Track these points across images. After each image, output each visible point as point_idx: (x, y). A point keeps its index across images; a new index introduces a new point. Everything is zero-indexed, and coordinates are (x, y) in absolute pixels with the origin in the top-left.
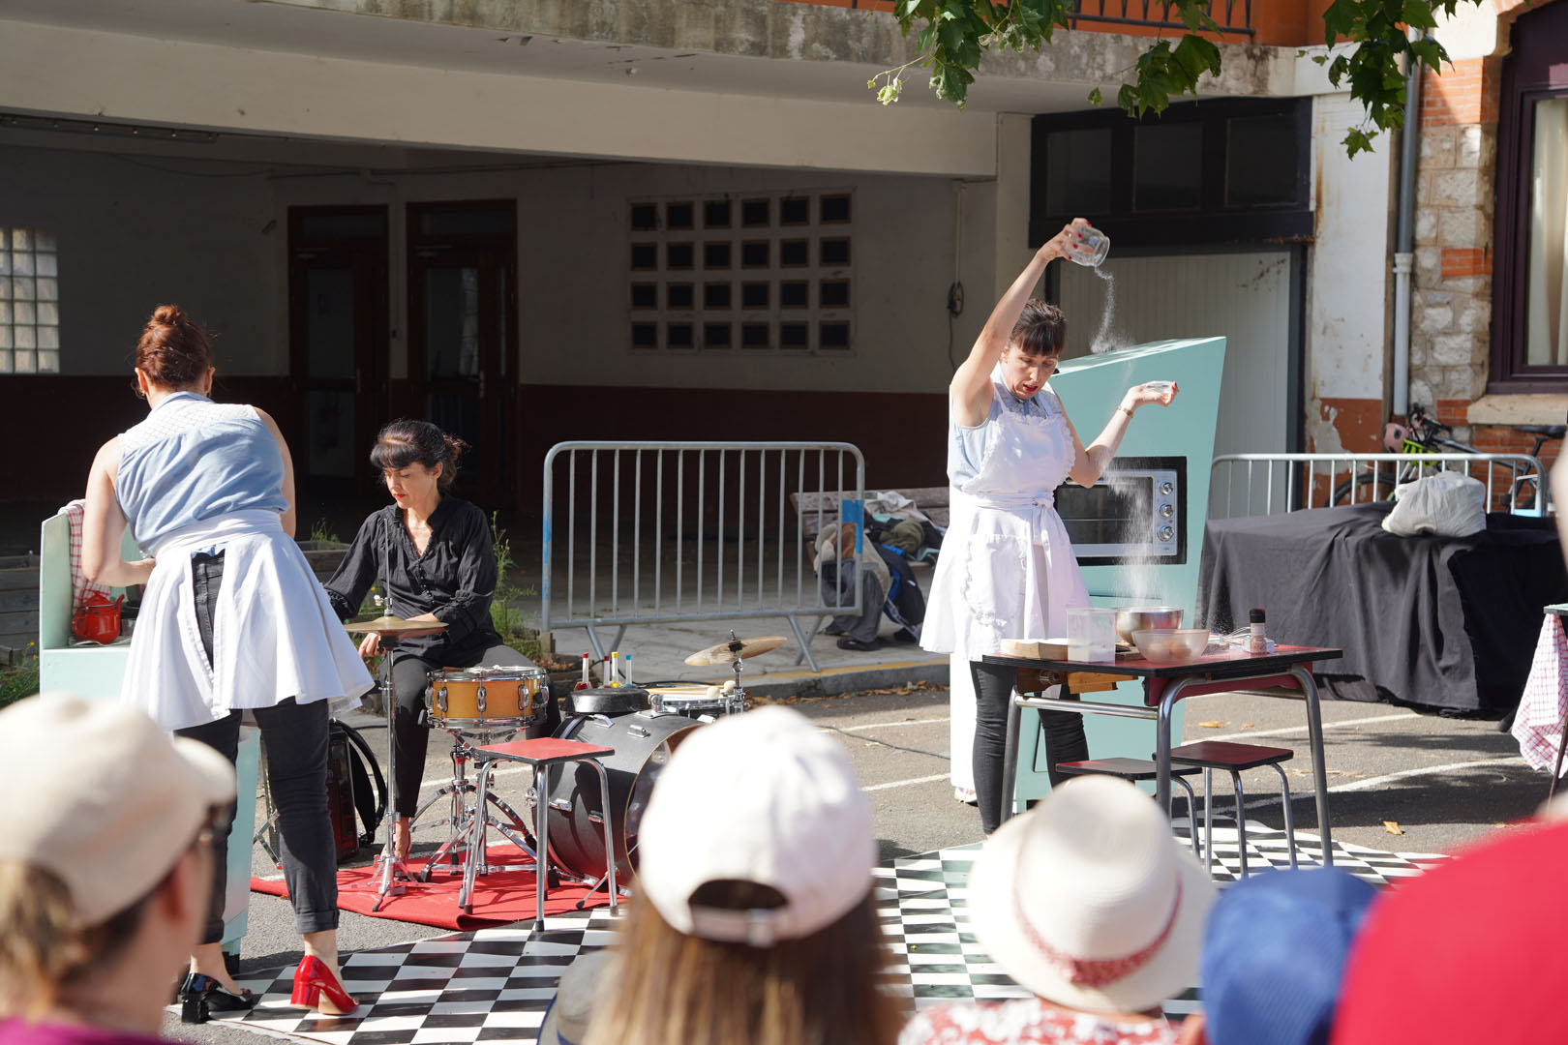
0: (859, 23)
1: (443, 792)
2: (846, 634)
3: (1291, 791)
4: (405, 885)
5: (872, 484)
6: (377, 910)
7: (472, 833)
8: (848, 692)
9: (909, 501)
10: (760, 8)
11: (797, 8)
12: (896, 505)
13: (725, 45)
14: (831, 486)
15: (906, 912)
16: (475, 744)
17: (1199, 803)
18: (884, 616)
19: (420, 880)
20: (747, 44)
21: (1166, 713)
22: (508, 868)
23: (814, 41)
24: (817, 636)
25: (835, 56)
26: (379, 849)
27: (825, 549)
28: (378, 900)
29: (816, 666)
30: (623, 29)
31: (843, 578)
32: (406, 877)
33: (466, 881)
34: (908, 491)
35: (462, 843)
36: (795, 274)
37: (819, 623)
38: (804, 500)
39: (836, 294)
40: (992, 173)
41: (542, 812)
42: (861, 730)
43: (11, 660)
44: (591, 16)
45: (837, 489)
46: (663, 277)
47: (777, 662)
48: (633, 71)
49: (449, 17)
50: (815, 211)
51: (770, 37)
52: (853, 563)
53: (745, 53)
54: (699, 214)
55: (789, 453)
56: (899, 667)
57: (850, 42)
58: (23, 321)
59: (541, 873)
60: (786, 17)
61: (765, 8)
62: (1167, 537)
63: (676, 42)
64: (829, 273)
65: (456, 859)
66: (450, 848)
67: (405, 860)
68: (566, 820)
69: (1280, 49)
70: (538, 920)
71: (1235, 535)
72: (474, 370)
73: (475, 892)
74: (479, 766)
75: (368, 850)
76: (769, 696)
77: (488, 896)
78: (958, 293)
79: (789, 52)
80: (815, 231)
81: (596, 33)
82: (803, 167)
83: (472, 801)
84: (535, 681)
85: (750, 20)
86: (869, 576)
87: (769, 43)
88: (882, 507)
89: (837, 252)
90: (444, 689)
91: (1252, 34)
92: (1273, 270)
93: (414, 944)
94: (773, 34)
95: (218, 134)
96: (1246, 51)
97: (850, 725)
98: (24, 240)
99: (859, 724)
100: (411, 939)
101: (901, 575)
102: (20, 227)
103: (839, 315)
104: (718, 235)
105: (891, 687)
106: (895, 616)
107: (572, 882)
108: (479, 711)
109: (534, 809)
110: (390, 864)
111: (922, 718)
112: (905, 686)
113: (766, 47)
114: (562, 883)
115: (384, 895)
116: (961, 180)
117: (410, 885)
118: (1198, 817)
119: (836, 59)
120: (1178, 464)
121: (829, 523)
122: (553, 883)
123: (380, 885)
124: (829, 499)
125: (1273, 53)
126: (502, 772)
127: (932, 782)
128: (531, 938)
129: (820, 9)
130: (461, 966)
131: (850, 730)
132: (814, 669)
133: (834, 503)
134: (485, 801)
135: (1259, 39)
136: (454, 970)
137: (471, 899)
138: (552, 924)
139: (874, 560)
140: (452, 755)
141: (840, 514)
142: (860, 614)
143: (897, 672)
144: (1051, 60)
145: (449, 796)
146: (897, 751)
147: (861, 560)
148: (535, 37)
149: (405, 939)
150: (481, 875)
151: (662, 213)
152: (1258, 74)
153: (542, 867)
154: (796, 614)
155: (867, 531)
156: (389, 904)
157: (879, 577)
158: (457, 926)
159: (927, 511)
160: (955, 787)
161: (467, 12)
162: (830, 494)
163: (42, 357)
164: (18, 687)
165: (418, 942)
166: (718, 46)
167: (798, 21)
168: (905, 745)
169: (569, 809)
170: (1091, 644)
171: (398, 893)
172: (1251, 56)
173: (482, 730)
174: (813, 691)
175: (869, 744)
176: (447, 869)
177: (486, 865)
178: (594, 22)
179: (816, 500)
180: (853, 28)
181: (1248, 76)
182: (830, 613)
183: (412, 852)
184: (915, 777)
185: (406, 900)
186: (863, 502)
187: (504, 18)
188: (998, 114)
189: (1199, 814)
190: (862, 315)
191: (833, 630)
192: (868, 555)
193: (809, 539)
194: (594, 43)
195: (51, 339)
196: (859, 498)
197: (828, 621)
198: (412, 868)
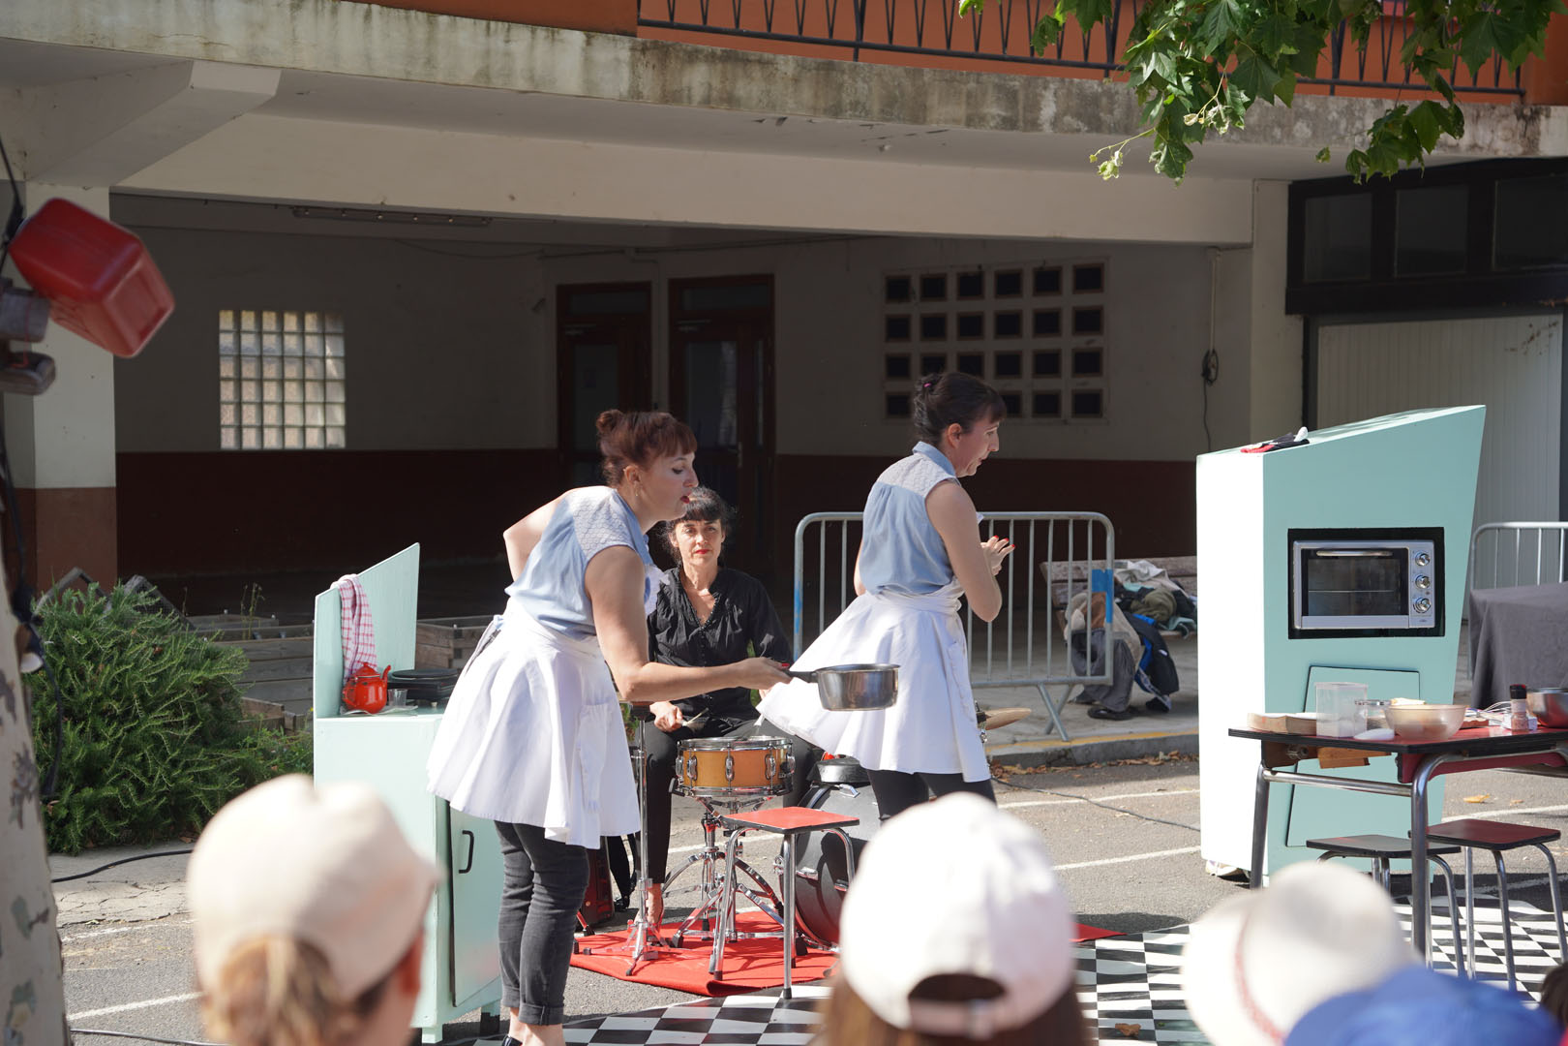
0: (1111, 95)
1: (694, 859)
2: (1097, 703)
3: (1558, 872)
4: (658, 950)
5: (1120, 554)
6: (630, 974)
7: (721, 899)
8: (1099, 762)
9: (1159, 571)
10: (1012, 83)
11: (1048, 82)
12: (1148, 574)
13: (977, 120)
14: (1080, 555)
15: (1153, 987)
16: (723, 812)
17: (1459, 881)
18: (1135, 684)
19: (672, 946)
20: (998, 119)
21: (1421, 790)
22: (758, 935)
23: (1065, 114)
24: (1067, 705)
25: (1086, 128)
26: (633, 913)
27: (1075, 619)
28: (631, 964)
29: (1066, 736)
30: (876, 108)
31: (1092, 647)
32: (658, 943)
33: (716, 947)
34: (1160, 560)
35: (713, 909)
36: (1047, 343)
37: (1069, 693)
38: (1053, 569)
39: (1089, 363)
40: (1248, 240)
41: (788, 881)
42: (1112, 801)
43: (294, 725)
44: (844, 95)
45: (1086, 559)
46: (916, 347)
47: (1027, 732)
48: (886, 148)
49: (707, 101)
50: (1067, 281)
51: (1021, 112)
52: (1104, 632)
53: (996, 127)
54: (952, 286)
55: (1038, 523)
56: (1151, 737)
57: (1102, 114)
58: (313, 400)
59: (788, 941)
60: (1038, 91)
61: (1017, 83)
62: (1423, 608)
63: (928, 119)
64: (1082, 342)
65: (707, 925)
66: (701, 913)
67: (658, 925)
68: (813, 888)
69: (1552, 108)
70: (785, 987)
71: (1501, 605)
72: (733, 441)
73: (725, 958)
74: (727, 834)
75: (623, 913)
76: (1018, 765)
77: (736, 963)
78: (1213, 360)
79: (1040, 125)
80: (1068, 300)
81: (849, 112)
82: (1055, 238)
83: (721, 867)
84: (782, 751)
85: (1001, 96)
86: (1120, 646)
87: (1021, 117)
88: (1132, 576)
89: (1089, 321)
90: (694, 757)
91: (1522, 94)
92: (1544, 333)
93: (665, 1009)
94: (1024, 108)
95: (491, 219)
96: (1516, 112)
97: (1101, 795)
98: (315, 323)
99: (1110, 795)
100: (663, 1004)
101: (1153, 644)
102: (311, 311)
103: (1092, 383)
104: (971, 306)
105: (1142, 757)
106: (1146, 686)
107: (819, 950)
108: (727, 780)
109: (781, 877)
110: (643, 930)
111: (1174, 789)
112: (1157, 755)
113: (1017, 121)
114: (810, 951)
115: (637, 959)
116: (1215, 247)
117: (662, 949)
118: (1458, 895)
119: (1087, 131)
120: (1435, 535)
121: (1080, 592)
122: (801, 951)
123: (633, 949)
124: (1079, 568)
125: (1544, 113)
126: (750, 839)
127: (1183, 854)
128: (779, 1005)
129: (1072, 82)
130: (710, 1032)
131: (1099, 800)
132: (1064, 738)
133: (1085, 572)
134: (734, 868)
135: (1530, 99)
136: (704, 1035)
137: (721, 965)
138: (799, 992)
139: (1126, 630)
140: (703, 823)
141: (1089, 583)
142: (1111, 683)
143: (1148, 742)
144: (1308, 126)
145: (700, 863)
146: (1148, 822)
147: (1111, 629)
148: (790, 117)
149: (657, 1003)
150: (730, 941)
151: (916, 286)
152: (1528, 133)
153: (789, 935)
154: (1046, 683)
155: (1118, 600)
156: (642, 968)
157: (1130, 646)
158: (707, 992)
159: (1179, 580)
160: (1206, 861)
161: (725, 96)
162: (1080, 563)
163: (330, 433)
164: (300, 751)
165: (669, 1006)
166: (969, 121)
167: (1049, 95)
168: (1155, 816)
169: (815, 877)
170: (1341, 719)
171: (651, 958)
172: (1520, 116)
173: (733, 799)
174: (1063, 760)
175: (1119, 815)
176: (696, 935)
177: (736, 931)
178: (848, 101)
179: (1066, 569)
180: (1104, 101)
181: (1518, 137)
182: (1080, 682)
183: (666, 917)
184: (1165, 848)
185: (658, 965)
186: (1112, 571)
187: (760, 101)
188: (1254, 181)
189: (1459, 893)
190: (1115, 384)
191: (1084, 699)
192: (1119, 625)
193: (1059, 608)
194: (848, 122)
195: (339, 416)
196: (1109, 568)
197: (1079, 690)
198: (664, 933)
